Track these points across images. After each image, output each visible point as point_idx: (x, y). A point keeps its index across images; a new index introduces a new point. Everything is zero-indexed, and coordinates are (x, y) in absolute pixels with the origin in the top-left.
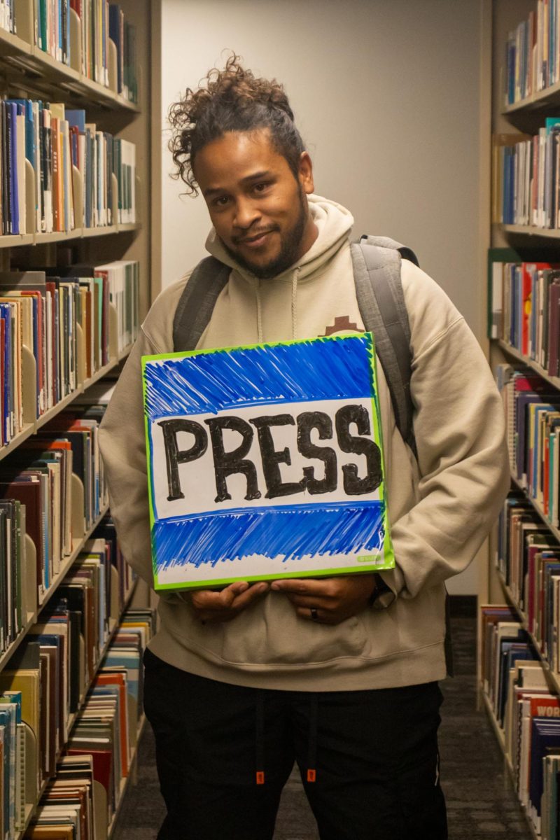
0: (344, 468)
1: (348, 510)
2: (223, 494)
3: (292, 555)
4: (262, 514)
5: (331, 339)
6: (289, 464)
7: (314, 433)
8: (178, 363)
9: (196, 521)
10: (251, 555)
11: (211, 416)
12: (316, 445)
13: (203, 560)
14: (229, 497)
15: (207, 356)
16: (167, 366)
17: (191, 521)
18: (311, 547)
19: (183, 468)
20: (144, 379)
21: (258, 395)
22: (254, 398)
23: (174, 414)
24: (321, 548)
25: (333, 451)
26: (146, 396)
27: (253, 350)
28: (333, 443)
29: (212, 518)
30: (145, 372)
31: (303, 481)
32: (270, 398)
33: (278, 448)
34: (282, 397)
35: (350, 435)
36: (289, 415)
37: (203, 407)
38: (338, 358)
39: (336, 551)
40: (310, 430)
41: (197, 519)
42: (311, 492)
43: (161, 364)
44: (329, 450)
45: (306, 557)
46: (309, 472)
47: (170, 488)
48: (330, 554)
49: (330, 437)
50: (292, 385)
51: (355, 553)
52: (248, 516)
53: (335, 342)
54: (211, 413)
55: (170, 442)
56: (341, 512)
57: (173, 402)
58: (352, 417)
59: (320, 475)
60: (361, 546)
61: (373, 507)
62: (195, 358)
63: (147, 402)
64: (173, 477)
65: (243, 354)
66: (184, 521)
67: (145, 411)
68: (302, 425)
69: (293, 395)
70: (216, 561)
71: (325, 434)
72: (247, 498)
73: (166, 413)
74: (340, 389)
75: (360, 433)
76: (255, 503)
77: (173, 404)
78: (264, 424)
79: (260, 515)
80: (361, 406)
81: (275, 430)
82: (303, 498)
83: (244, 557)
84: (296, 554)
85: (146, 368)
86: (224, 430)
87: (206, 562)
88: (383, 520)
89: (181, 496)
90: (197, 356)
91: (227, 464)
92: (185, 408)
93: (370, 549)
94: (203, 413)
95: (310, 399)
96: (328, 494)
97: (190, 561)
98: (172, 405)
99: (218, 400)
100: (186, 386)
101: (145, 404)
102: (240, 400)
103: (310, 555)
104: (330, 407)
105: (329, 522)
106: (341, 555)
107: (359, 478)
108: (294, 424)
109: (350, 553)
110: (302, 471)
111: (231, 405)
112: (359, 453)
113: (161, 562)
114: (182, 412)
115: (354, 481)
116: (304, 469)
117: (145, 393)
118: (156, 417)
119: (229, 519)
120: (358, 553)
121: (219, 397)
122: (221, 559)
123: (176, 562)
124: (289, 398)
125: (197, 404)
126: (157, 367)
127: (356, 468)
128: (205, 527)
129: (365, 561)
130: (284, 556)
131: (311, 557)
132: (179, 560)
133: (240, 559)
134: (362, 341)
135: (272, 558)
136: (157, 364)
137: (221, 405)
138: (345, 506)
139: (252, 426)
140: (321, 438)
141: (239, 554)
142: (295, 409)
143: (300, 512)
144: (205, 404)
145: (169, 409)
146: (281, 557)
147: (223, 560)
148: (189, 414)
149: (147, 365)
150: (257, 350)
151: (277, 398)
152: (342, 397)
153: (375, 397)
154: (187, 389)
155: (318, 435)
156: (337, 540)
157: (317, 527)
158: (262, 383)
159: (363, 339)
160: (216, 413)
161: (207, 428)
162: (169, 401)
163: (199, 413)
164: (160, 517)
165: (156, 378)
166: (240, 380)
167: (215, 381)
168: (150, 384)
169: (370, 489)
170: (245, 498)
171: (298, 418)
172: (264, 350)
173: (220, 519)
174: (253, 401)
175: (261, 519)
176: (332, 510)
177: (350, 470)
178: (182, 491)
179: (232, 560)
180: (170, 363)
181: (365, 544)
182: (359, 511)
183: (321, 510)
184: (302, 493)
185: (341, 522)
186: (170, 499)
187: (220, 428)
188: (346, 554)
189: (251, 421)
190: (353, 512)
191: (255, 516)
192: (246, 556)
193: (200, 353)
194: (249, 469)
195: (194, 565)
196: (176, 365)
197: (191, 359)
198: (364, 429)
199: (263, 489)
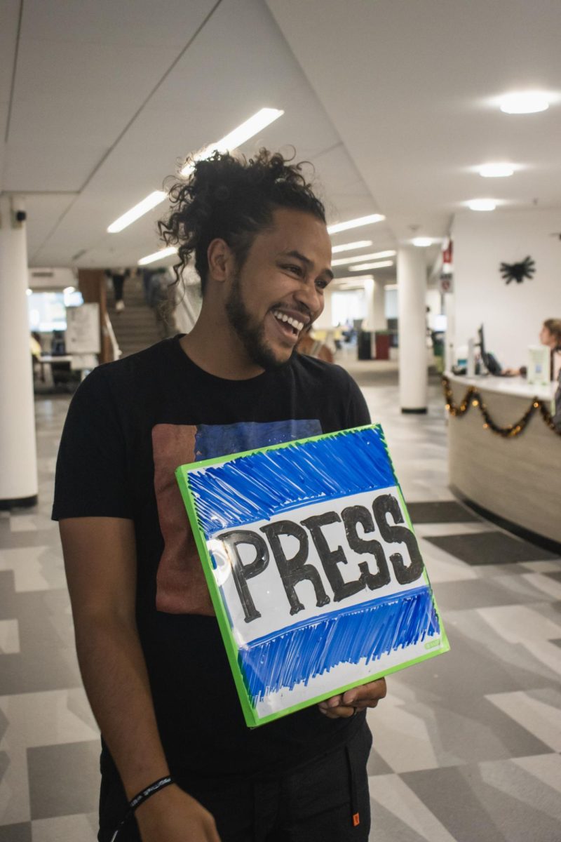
0: (392, 558)
1: (405, 600)
2: (296, 606)
3: (372, 656)
4: (336, 619)
5: (350, 432)
6: (346, 562)
7: (359, 527)
8: (219, 469)
9: (278, 639)
10: (337, 664)
11: (264, 523)
12: (364, 539)
13: (295, 680)
14: (302, 607)
15: (245, 458)
16: (210, 474)
17: (274, 641)
18: (385, 645)
19: (252, 583)
20: (190, 491)
21: (303, 496)
22: (300, 499)
23: (229, 525)
24: (393, 643)
25: (379, 543)
26: (196, 509)
27: (286, 448)
28: (376, 535)
29: (292, 632)
30: (189, 482)
31: (362, 577)
32: (313, 497)
33: (333, 548)
34: (323, 494)
35: (388, 525)
36: (333, 513)
37: (256, 516)
38: (360, 450)
39: (406, 643)
40: (355, 524)
41: (279, 638)
42: (372, 588)
43: (203, 472)
44: (375, 542)
45: (384, 655)
46: (363, 567)
47: (244, 608)
48: (403, 647)
49: (373, 530)
50: (329, 481)
51: (422, 640)
52: (324, 624)
53: (354, 434)
54: (264, 520)
56: (401, 603)
57: (226, 513)
58: (386, 507)
59: (374, 570)
60: (424, 633)
61: (424, 593)
62: (235, 462)
63: (199, 516)
64: (244, 595)
65: (278, 454)
66: (267, 642)
67: (199, 526)
68: (348, 521)
69: (333, 492)
70: (308, 678)
71: (368, 528)
72: (319, 605)
73: (221, 526)
74: (369, 480)
75: (396, 522)
76: (327, 609)
77: (226, 516)
78: (315, 523)
79: (334, 620)
80: (390, 495)
81: (325, 529)
82: (366, 595)
83: (331, 668)
84: (375, 654)
85: (189, 478)
86: (280, 537)
87: (299, 682)
88: (433, 604)
89: (258, 615)
90: (236, 460)
91: (293, 571)
92: (238, 518)
93: (432, 635)
94: (257, 520)
95: (348, 494)
96: (385, 587)
97: (284, 685)
98: (224, 516)
99: (267, 506)
100: (234, 493)
101: (197, 518)
102: (287, 502)
103: (386, 652)
104: (366, 499)
105: (394, 615)
106: (412, 646)
107: (406, 567)
108: (340, 521)
109: (418, 642)
110: (358, 568)
111: (280, 509)
112: (400, 542)
113: (256, 693)
114: (236, 523)
115: (403, 570)
116: (359, 565)
117: (194, 507)
118: (212, 531)
119: (308, 631)
120: (424, 641)
121: (267, 501)
122: (311, 675)
123: (271, 689)
124: (330, 495)
125: (248, 512)
126: (199, 476)
127: (401, 556)
128: (289, 644)
129: (431, 647)
130: (365, 659)
131: (388, 654)
132: (272, 686)
133: (328, 671)
134: (376, 432)
135: (356, 663)
136: (198, 472)
137: (271, 509)
138: (402, 596)
139: (305, 528)
140: (366, 532)
141: (326, 666)
142: (338, 505)
143: (367, 610)
144: (256, 511)
145: (224, 521)
146: (363, 660)
147: (314, 676)
148: (244, 524)
149: (189, 474)
150: (290, 449)
151: (319, 496)
152: (373, 489)
153: (399, 485)
154: (235, 497)
155: (363, 530)
156: (405, 631)
157: (385, 622)
158: (303, 482)
159: (376, 429)
160: (269, 519)
161: (264, 536)
162: (221, 512)
163: (253, 521)
165: (202, 488)
166: (282, 480)
167: (259, 484)
168: (197, 495)
169: (417, 576)
170: (317, 605)
171: (342, 513)
172: (296, 448)
173: (300, 633)
174: (298, 502)
175: (337, 623)
176: (393, 603)
177: (396, 559)
178: (257, 609)
179: (321, 674)
180: (210, 470)
181: (427, 630)
182: (414, 599)
183: (384, 605)
184: (364, 590)
185: (403, 613)
186: (248, 620)
187: (277, 534)
188: (415, 644)
189: (302, 522)
190: (410, 600)
191: (331, 622)
192: (333, 667)
193: (238, 457)
194: (312, 574)
195: (288, 688)
196: (218, 472)
197: (232, 464)
198: (397, 517)
199: (329, 592)
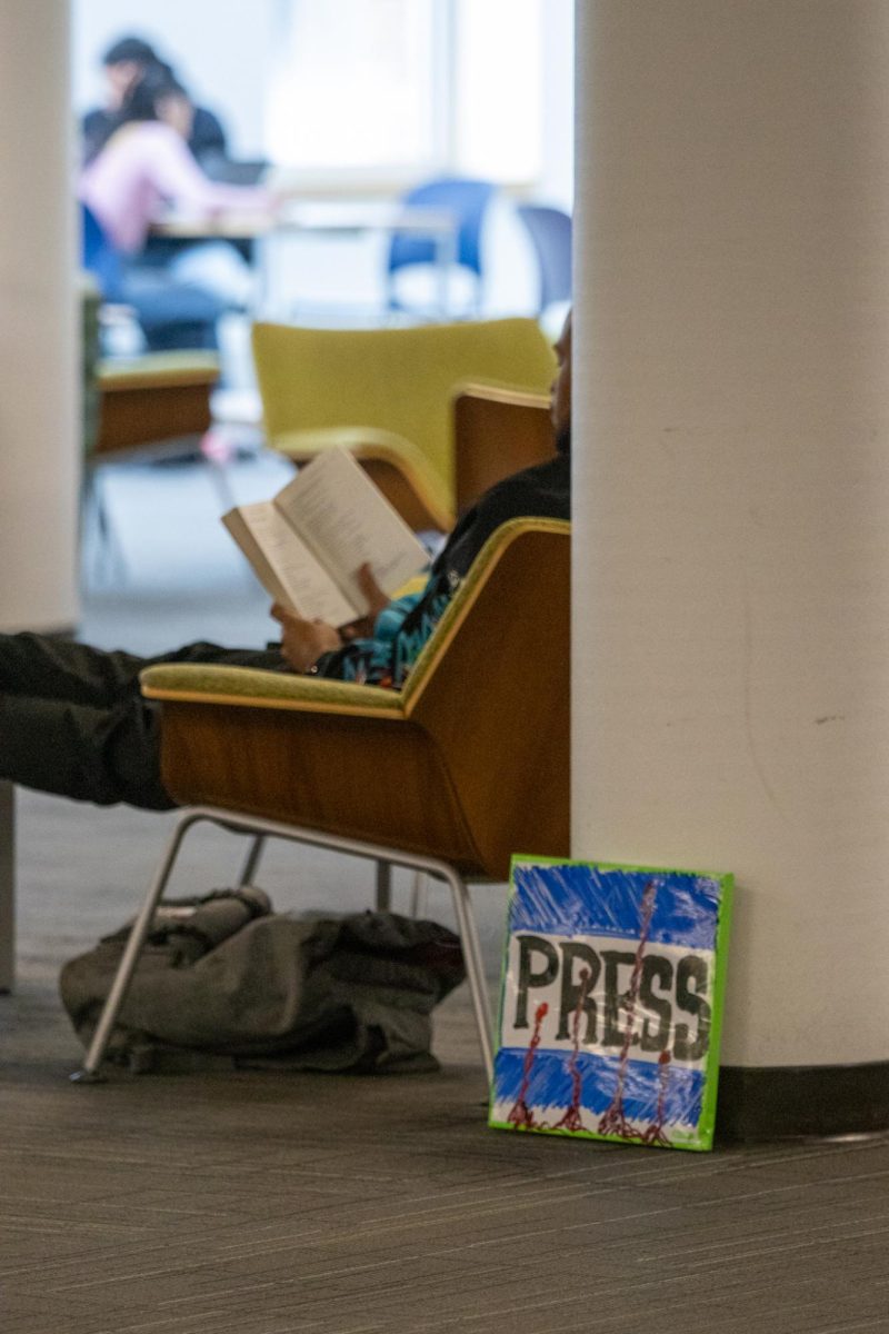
0: (677, 1027)
2: (564, 1032)
4: (595, 1063)
5: (687, 874)
6: (629, 1010)
7: (656, 980)
8: (544, 870)
9: (536, 1057)
11: (566, 939)
12: (656, 995)
13: (535, 1102)
14: (570, 1037)
15: (573, 868)
16: (534, 872)
19: (531, 991)
21: (612, 925)
22: (608, 928)
23: (532, 929)
25: (670, 1005)
27: (616, 873)
28: (669, 996)
29: (548, 1057)
30: (514, 874)
31: (640, 1034)
32: (622, 930)
33: (621, 989)
34: (632, 932)
35: (688, 990)
36: (635, 955)
37: (561, 928)
40: (653, 975)
42: (644, 1048)
43: (529, 868)
44: (666, 1003)
45: (628, 1121)
46: (645, 1023)
47: (517, 1014)
49: (670, 989)
50: (643, 920)
51: (672, 1125)
52: (582, 1061)
53: (689, 878)
54: (567, 936)
55: (525, 962)
57: (534, 916)
58: (693, 970)
59: (654, 1028)
60: (678, 1119)
61: (697, 1077)
62: (561, 869)
64: (523, 1003)
65: (605, 874)
68: (647, 969)
69: (643, 932)
70: (547, 1105)
71: (665, 985)
72: (585, 1041)
73: (525, 926)
75: (697, 990)
76: (592, 1049)
77: (534, 918)
78: (614, 958)
80: (702, 958)
81: (620, 969)
85: (516, 871)
86: (575, 958)
87: (538, 1106)
88: (702, 1094)
89: (525, 1024)
90: (563, 867)
91: (574, 999)
92: (543, 924)
93: (687, 1124)
94: (559, 934)
98: (532, 920)
100: (548, 899)
101: (509, 911)
102: (595, 927)
103: (632, 1119)
104: (674, 954)
107: (689, 1042)
108: (639, 966)
109: (667, 1124)
110: (641, 1024)
111: (586, 931)
112: (692, 1013)
113: (498, 1098)
114: (539, 928)
115: (684, 1042)
116: (643, 1019)
118: (516, 928)
120: (675, 1126)
122: (551, 1105)
123: (512, 1099)
124: (639, 934)
125: (555, 922)
126: (525, 872)
127: (688, 1030)
128: (544, 1066)
129: (680, 1136)
131: (633, 1122)
132: (514, 1097)
135: (597, 1114)
136: (525, 867)
139: (602, 960)
140: (660, 987)
144: (563, 924)
145: (529, 923)
147: (553, 1108)
148: (545, 932)
149: (518, 867)
150: (619, 874)
151: (628, 931)
152: (685, 944)
153: (717, 952)
154: (549, 903)
155: (659, 984)
158: (618, 912)
160: (571, 937)
161: (560, 952)
162: (530, 913)
163: (555, 933)
164: (506, 1044)
165: (523, 884)
166: (599, 903)
168: (517, 890)
169: (697, 1057)
170: (583, 1041)
171: (644, 960)
172: (625, 873)
173: (556, 1060)
174: (605, 930)
175: (594, 1066)
177: (682, 1031)
178: (528, 1019)
179: (561, 1109)
180: (536, 868)
181: (681, 1117)
184: (635, 1047)
186: (517, 1026)
187: (573, 955)
189: (603, 953)
191: (589, 1064)
194: (591, 1006)
196: (543, 873)
197: (557, 868)
198: (701, 987)
199: (600, 1035)
